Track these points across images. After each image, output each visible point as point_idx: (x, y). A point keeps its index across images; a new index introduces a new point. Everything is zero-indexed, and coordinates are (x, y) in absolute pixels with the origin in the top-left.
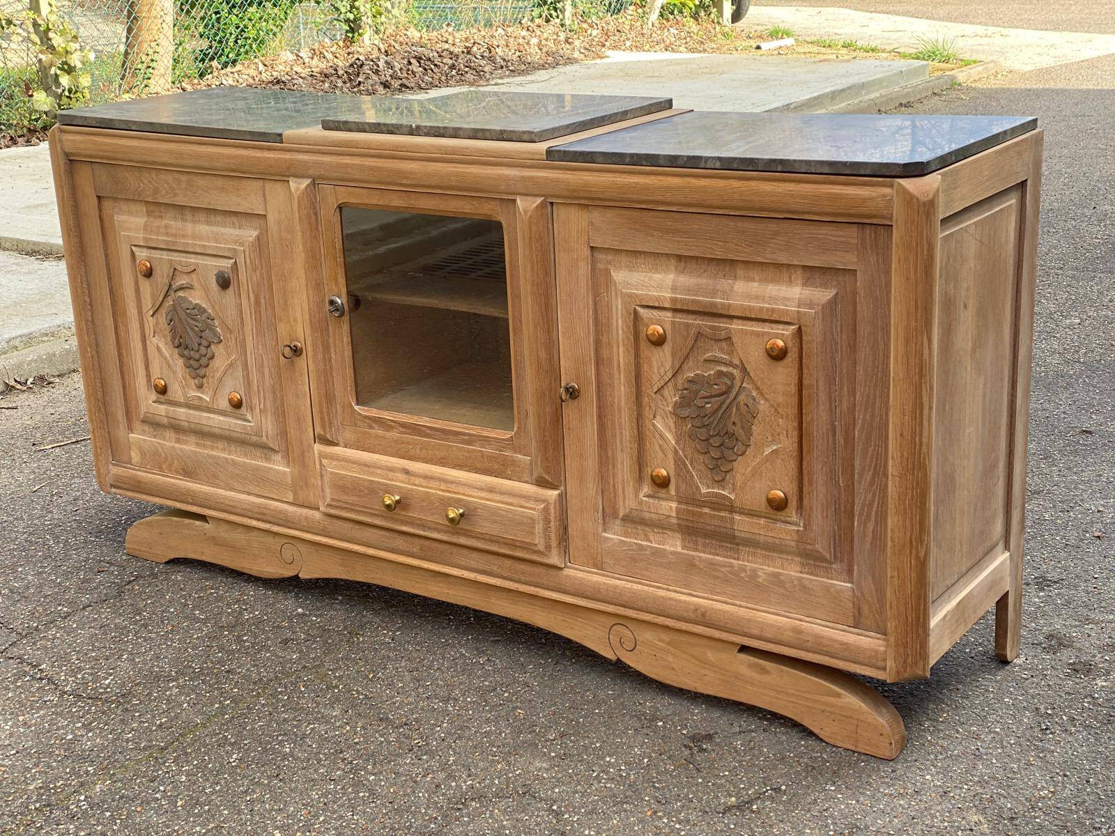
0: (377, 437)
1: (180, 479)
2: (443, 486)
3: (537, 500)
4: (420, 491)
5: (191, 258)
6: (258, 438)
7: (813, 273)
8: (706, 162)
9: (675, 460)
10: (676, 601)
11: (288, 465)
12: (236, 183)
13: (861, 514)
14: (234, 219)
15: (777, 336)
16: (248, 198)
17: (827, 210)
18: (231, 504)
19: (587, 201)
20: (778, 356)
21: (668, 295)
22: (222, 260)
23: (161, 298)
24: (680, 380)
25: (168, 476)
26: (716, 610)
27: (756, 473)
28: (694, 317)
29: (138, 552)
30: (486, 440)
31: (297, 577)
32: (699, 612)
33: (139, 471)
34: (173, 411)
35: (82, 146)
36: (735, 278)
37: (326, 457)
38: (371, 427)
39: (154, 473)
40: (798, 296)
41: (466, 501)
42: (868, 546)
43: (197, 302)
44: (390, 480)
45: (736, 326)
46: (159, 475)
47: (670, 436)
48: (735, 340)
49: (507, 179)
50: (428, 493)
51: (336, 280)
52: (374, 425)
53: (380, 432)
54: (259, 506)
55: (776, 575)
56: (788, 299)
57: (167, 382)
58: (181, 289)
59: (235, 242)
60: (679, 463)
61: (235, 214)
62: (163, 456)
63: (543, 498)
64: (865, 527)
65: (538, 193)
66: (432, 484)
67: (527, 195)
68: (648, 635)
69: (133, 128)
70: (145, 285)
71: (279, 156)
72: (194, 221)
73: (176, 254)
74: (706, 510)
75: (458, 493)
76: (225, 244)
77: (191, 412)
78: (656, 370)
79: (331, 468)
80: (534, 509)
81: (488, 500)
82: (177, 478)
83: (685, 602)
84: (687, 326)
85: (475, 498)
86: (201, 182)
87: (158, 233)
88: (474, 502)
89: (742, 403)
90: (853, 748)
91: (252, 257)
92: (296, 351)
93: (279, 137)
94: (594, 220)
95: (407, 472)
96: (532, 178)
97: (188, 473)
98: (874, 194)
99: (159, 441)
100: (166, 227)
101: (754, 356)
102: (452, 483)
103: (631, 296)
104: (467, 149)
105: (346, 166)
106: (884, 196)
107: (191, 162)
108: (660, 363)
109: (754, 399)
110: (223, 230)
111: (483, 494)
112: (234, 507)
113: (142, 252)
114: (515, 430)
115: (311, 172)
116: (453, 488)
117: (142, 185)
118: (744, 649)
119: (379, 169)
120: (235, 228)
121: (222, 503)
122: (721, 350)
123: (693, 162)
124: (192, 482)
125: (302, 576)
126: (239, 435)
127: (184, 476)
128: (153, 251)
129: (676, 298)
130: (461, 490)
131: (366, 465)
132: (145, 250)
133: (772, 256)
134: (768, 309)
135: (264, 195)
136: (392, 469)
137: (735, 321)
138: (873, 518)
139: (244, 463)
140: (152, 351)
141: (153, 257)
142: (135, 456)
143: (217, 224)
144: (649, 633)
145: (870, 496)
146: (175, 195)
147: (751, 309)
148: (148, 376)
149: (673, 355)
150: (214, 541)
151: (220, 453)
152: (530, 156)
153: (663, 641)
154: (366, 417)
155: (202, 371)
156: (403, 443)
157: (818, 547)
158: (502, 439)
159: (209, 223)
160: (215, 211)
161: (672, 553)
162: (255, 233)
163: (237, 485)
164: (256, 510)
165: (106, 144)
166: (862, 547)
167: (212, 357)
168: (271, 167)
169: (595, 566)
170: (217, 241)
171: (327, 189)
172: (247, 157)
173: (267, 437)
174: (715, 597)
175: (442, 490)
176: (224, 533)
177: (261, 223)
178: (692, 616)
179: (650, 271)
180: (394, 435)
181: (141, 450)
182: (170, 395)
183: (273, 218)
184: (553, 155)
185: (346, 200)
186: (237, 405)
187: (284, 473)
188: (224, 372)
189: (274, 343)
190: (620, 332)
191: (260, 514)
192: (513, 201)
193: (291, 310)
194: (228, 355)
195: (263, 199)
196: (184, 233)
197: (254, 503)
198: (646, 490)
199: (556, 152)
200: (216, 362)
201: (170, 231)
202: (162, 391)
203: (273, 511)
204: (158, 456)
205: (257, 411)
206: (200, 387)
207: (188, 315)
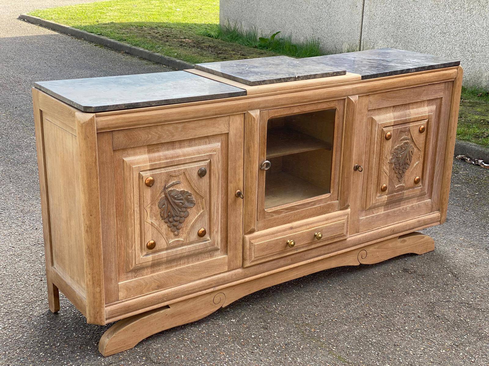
0: (275, 219)
1: (156, 292)
2: (308, 227)
3: (344, 215)
4: (299, 234)
5: (181, 167)
6: (212, 247)
7: (429, 102)
11: (226, 252)
12: (213, 121)
13: (436, 175)
14: (207, 140)
15: (422, 125)
16: (221, 127)
17: (441, 79)
18: (192, 289)
20: (421, 131)
21: (393, 121)
22: (200, 163)
24: (393, 151)
25: (147, 295)
26: (397, 227)
27: (412, 173)
28: (399, 126)
29: (115, 351)
30: (321, 200)
33: (126, 301)
34: (158, 256)
35: (114, 122)
36: (409, 109)
37: (253, 239)
38: (272, 216)
39: (137, 298)
40: (427, 110)
41: (319, 228)
42: (437, 184)
43: (182, 189)
44: (285, 235)
45: (411, 125)
46: (141, 297)
47: (387, 171)
48: (411, 130)
49: (346, 90)
50: (303, 232)
51: (264, 154)
52: (274, 214)
53: (276, 217)
54: (208, 282)
55: (412, 206)
56: (426, 112)
57: (156, 241)
58: (172, 185)
59: (211, 151)
60: (390, 180)
61: (207, 137)
62: (144, 284)
63: (346, 213)
65: (357, 93)
66: (303, 228)
67: (353, 95)
68: (371, 249)
69: (153, 105)
70: (148, 192)
71: (245, 102)
72: (180, 148)
73: (170, 168)
74: (395, 194)
75: (314, 227)
76: (204, 154)
77: (170, 251)
78: (386, 149)
79: (256, 243)
80: (344, 219)
81: (326, 224)
83: (387, 229)
84: (398, 129)
85: (321, 226)
86: (192, 125)
87: (160, 160)
88: (322, 227)
89: (410, 151)
90: (426, 252)
91: (219, 156)
92: (239, 195)
93: (245, 93)
94: (370, 100)
95: (291, 228)
96: (356, 88)
97: (160, 287)
99: (139, 278)
100: (164, 155)
101: (415, 134)
102: (311, 224)
103: (381, 124)
107: (192, 116)
108: (388, 145)
109: (413, 149)
110: (200, 147)
111: (325, 222)
112: (194, 289)
113: (146, 173)
114: (331, 192)
115: (261, 106)
116: (312, 226)
117: (150, 136)
118: (400, 237)
120: (206, 144)
121: (186, 291)
122: (406, 135)
124: (165, 290)
125: (223, 306)
126: (200, 250)
127: (158, 289)
128: (154, 171)
129: (395, 121)
130: (315, 225)
131: (272, 233)
132: (148, 172)
133: (422, 99)
134: (421, 116)
135: (229, 124)
136: (285, 230)
137: (411, 123)
138: (439, 174)
140: (147, 226)
141: (155, 174)
142: (122, 294)
143: (195, 145)
144: (371, 248)
145: (439, 167)
146: (173, 136)
147: (416, 118)
149: (393, 141)
150: (173, 316)
151: (183, 266)
152: (356, 79)
153: (375, 249)
154: (270, 213)
156: (287, 217)
157: (425, 191)
158: (327, 198)
159: (190, 146)
160: (194, 139)
162: (219, 144)
163: (193, 278)
165: (132, 118)
166: (435, 185)
168: (240, 108)
169: (357, 232)
170: (199, 154)
171: (265, 112)
172: (227, 106)
173: (217, 244)
174: (395, 223)
175: (308, 229)
176: (179, 308)
177: (223, 138)
178: (390, 233)
179: (384, 114)
180: (283, 214)
181: (128, 289)
182: (157, 247)
183: (232, 134)
184: (363, 77)
185: (273, 116)
186: (201, 235)
187: (224, 258)
188: (196, 221)
189: (223, 196)
190: (376, 139)
191: (209, 285)
192: (344, 99)
193: (237, 175)
194: (198, 211)
195: (228, 125)
196: (178, 155)
197: (205, 282)
198: (378, 195)
199: (365, 76)
200: (190, 217)
201: (168, 156)
202: (151, 247)
203: (216, 280)
204: (141, 286)
205: (214, 233)
206: (176, 236)
207: (175, 199)
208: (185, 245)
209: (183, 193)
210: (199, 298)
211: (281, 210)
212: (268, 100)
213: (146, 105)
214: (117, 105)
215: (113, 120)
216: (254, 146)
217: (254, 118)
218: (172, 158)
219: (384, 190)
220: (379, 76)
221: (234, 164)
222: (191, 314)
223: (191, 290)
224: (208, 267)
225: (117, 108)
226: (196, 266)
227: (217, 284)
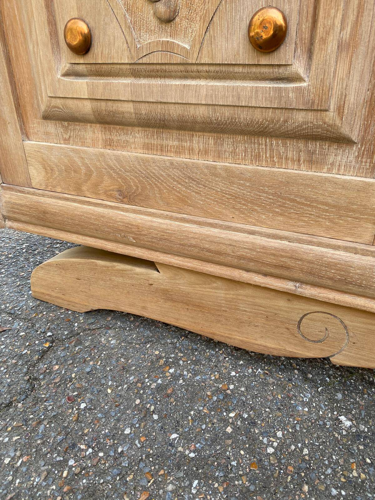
1: (111, 207)
6: (310, 116)
18: (213, 247)
25: (89, 203)
29: (47, 297)
31: (327, 359)
33: (43, 196)
39: (67, 199)
46: (74, 201)
54: (275, 253)
57: (92, 24)
62: (83, 170)
77: (143, 81)
82: (106, 206)
99: (74, 147)
121: (194, 246)
127: (122, 202)
139: (256, 172)
142: (36, 175)
148: (52, 22)
151: (198, 157)
164: (269, 260)
173: (340, 110)
176: (185, 286)
181: (47, 166)
191: (276, 266)
197: (264, 248)
203: (310, 262)
204: (75, 171)
205: (332, 45)
206: (167, 21)
208: (198, 76)
210: (249, 291)
222: (219, 321)
223: (209, 251)
226: (240, 176)
227: (311, 278)
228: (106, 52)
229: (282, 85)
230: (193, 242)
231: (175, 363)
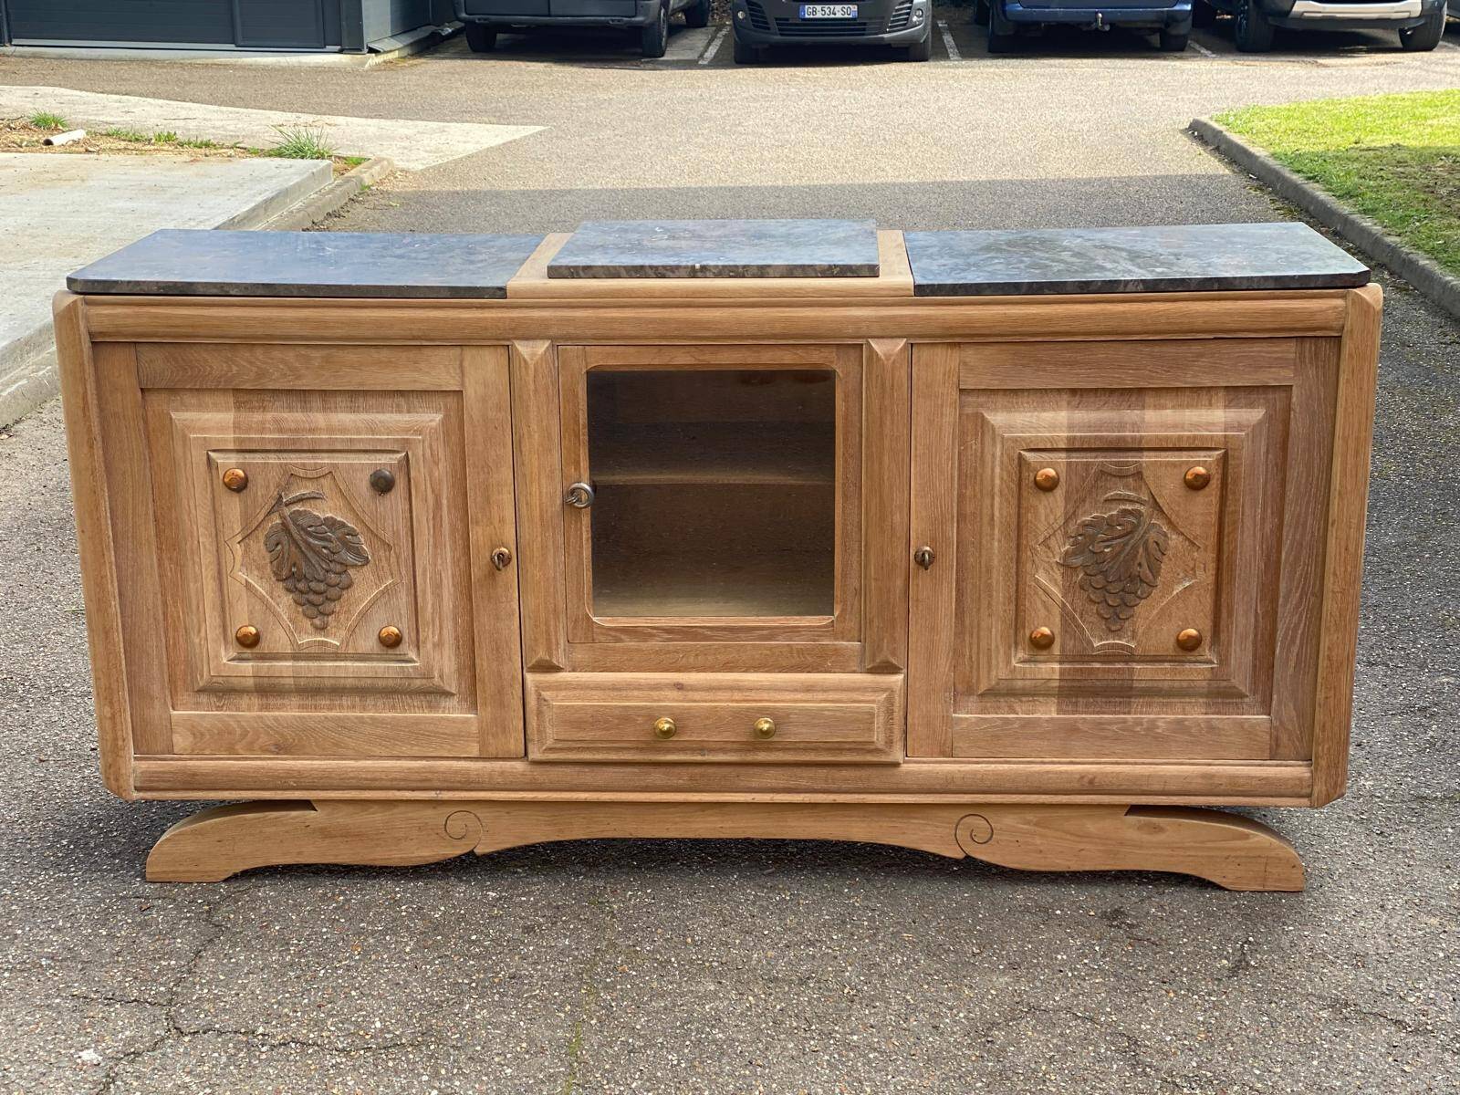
0: (627, 651)
1: (270, 759)
2: (737, 695)
3: (875, 690)
4: (702, 708)
5: (322, 459)
6: (424, 681)
7: (1235, 394)
8: (1125, 286)
9: (1062, 616)
10: (1056, 773)
11: (474, 707)
12: (412, 354)
13: (1285, 638)
14: (402, 401)
15: (1198, 464)
16: (438, 371)
17: (1268, 326)
18: (369, 776)
19: (957, 338)
20: (1196, 485)
21: (1064, 434)
22: (378, 456)
23: (261, 517)
24: (1072, 528)
25: (246, 759)
26: (1106, 775)
27: (1164, 614)
28: (1094, 454)
30: (795, 630)
31: (472, 853)
32: (1086, 780)
33: (191, 759)
34: (269, 668)
35: (130, 321)
36: (1143, 408)
37: (549, 687)
38: (619, 640)
39: (219, 759)
40: (1223, 420)
41: (775, 708)
42: (1291, 671)
43: (329, 515)
44: (655, 701)
45: (1147, 458)
46: (229, 759)
47: (1055, 590)
48: (1146, 473)
49: (858, 320)
50: (716, 707)
51: (577, 463)
52: (623, 637)
53: (633, 644)
54: (418, 771)
55: (1180, 722)
56: (1213, 424)
57: (261, 629)
58: (300, 500)
59: (406, 431)
60: (1067, 618)
61: (401, 393)
62: (239, 731)
63: (884, 686)
64: (1289, 651)
65: (899, 333)
66: (721, 695)
67: (882, 337)
68: (1009, 820)
69: (232, 293)
70: (233, 507)
71: (500, 315)
72: (325, 410)
73: (292, 455)
74: (1097, 665)
75: (761, 701)
76: (388, 435)
77: (302, 664)
78: (1043, 518)
79: (558, 700)
80: (873, 702)
81: (805, 701)
83: (1066, 772)
84: (1087, 464)
85: (784, 702)
86: (351, 356)
87: (263, 430)
88: (788, 708)
89: (1151, 541)
90: (1260, 888)
91: (435, 448)
92: (504, 560)
93: (501, 292)
94: (968, 360)
95: (679, 687)
96: (894, 317)
97: (282, 749)
98: (1324, 307)
99: (228, 713)
100: (276, 421)
101: (1169, 489)
102: (751, 689)
103: (1015, 440)
104: (800, 289)
105: (613, 320)
106: (1335, 308)
107: (340, 332)
108: (1049, 510)
109: (1165, 535)
110: (381, 417)
111: (799, 696)
112: (375, 780)
113: (227, 458)
114: (836, 614)
115: (554, 331)
116: (753, 695)
117: (234, 368)
118: (1135, 809)
119: (663, 321)
120: (400, 412)
121: (353, 778)
122: (1127, 487)
123: (1110, 287)
124: (294, 759)
125: (478, 851)
126: (391, 683)
127: (278, 754)
128: (247, 455)
129: (1075, 437)
130: (765, 696)
131: (614, 688)
132: (233, 455)
133: (1194, 380)
134: (1189, 437)
135: (461, 366)
136: (657, 687)
137: (1145, 453)
138: (1298, 642)
139: (394, 718)
140: (235, 588)
141: (249, 464)
142: (181, 741)
144: (1011, 816)
145: (1295, 619)
146: (299, 377)
147: (1167, 438)
148: (225, 625)
149: (1067, 499)
150: (325, 833)
151: (347, 712)
152: (892, 293)
153: (1028, 823)
154: (610, 629)
155: (329, 607)
156: (669, 652)
157: (1235, 682)
158: (818, 627)
159: (353, 410)
160: (366, 393)
161: (1047, 721)
162: (439, 417)
163: (377, 751)
164: (416, 777)
165: (177, 317)
166: (1284, 673)
167: (349, 586)
168: (486, 329)
169: (943, 754)
170: (373, 432)
171: (572, 351)
172: (445, 320)
173: (441, 677)
174: (1103, 760)
175: (737, 701)
176: (343, 818)
177: (452, 401)
178: (1077, 786)
179: (1035, 409)
180: (655, 644)
181: (195, 731)
182: (264, 647)
183: (473, 394)
184: (920, 290)
185: (601, 363)
186: (391, 643)
187: (466, 721)
188: (373, 603)
189: (457, 555)
190: (997, 482)
191: (421, 781)
192: (854, 346)
193: (496, 508)
194: (380, 579)
195: (458, 371)
196: (313, 426)
197: (409, 769)
198: (1021, 655)
199: (928, 286)
200: (356, 592)
201: (285, 425)
202: (249, 643)
203: (443, 773)
204: (230, 733)
205: (429, 646)
206: (322, 629)
207: (309, 534)
208: (345, 659)
209: (331, 523)
210: (402, 808)
211: (650, 630)
212: (573, 319)
213: (215, 291)
214: (138, 283)
215: (128, 316)
216: (530, 436)
217: (525, 361)
218: (296, 431)
219: (1041, 645)
220: (988, 291)
221: (482, 477)
222: (377, 845)
223: (366, 779)
224: (417, 733)
225: (137, 290)
226: (382, 722)
227: (445, 785)
228: (271, 646)
229: (404, 665)
230: (352, 775)
231: (342, 893)
